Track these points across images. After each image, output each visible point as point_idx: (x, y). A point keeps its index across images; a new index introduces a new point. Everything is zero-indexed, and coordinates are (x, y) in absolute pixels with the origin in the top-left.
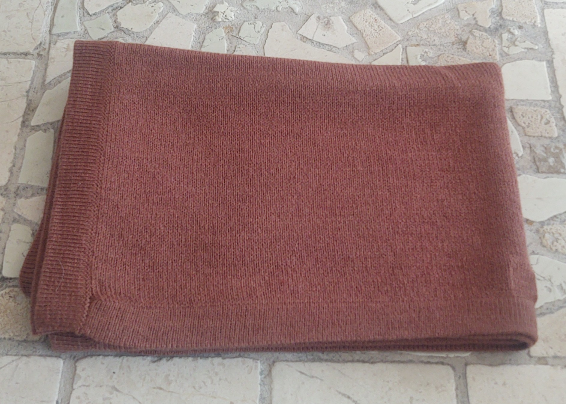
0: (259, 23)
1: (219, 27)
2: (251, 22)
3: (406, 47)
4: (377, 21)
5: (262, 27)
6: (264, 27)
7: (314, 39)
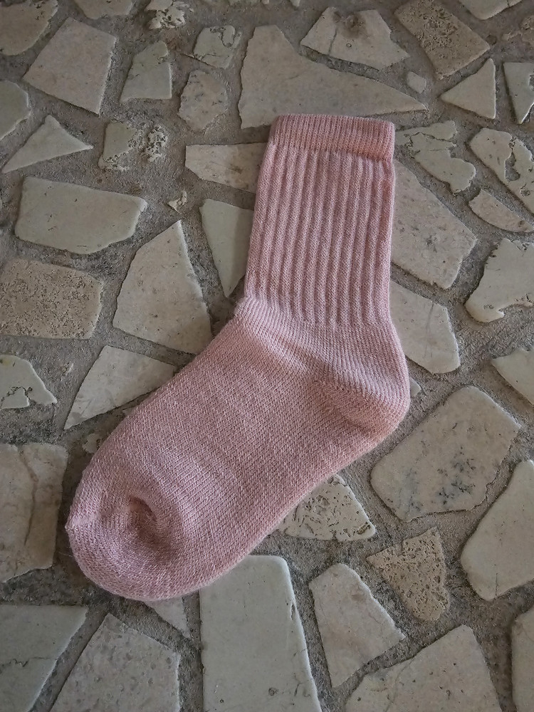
0: (231, 30)
1: (159, 39)
2: (217, 27)
3: (503, 63)
4: (445, 16)
5: (234, 36)
6: (239, 35)
7: (331, 55)
